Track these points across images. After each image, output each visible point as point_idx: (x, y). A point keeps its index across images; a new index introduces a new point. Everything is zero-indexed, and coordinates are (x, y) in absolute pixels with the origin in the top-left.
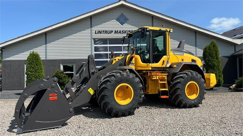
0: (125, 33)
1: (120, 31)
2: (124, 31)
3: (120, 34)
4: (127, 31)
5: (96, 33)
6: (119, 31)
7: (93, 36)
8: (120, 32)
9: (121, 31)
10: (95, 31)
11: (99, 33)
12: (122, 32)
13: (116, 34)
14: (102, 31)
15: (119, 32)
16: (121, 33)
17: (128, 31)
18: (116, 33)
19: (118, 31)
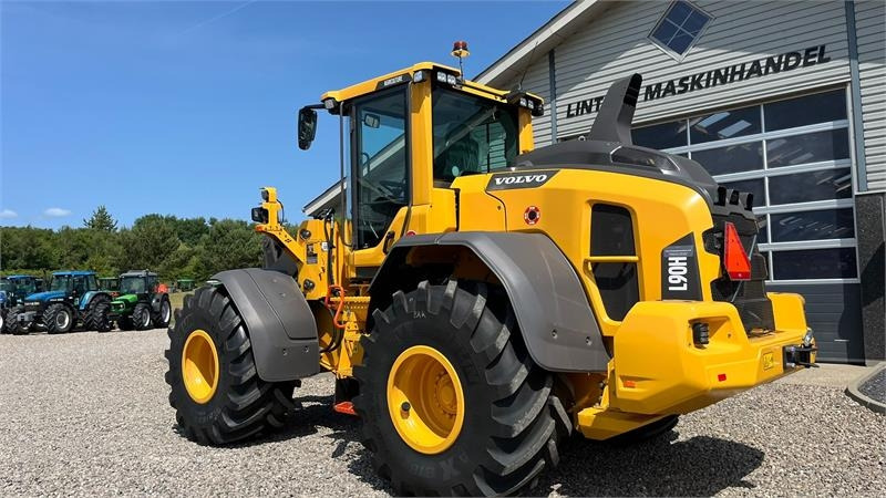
0: (692, 89)
1: (671, 83)
2: (687, 78)
3: (669, 98)
4: (705, 77)
5: (569, 116)
6: (664, 86)
7: (559, 129)
8: (670, 89)
9: (676, 83)
10: (566, 108)
11: (582, 113)
12: (681, 84)
13: (655, 102)
14: (591, 100)
15: (667, 91)
16: (674, 93)
17: (710, 73)
18: (652, 98)
19: (659, 85)
